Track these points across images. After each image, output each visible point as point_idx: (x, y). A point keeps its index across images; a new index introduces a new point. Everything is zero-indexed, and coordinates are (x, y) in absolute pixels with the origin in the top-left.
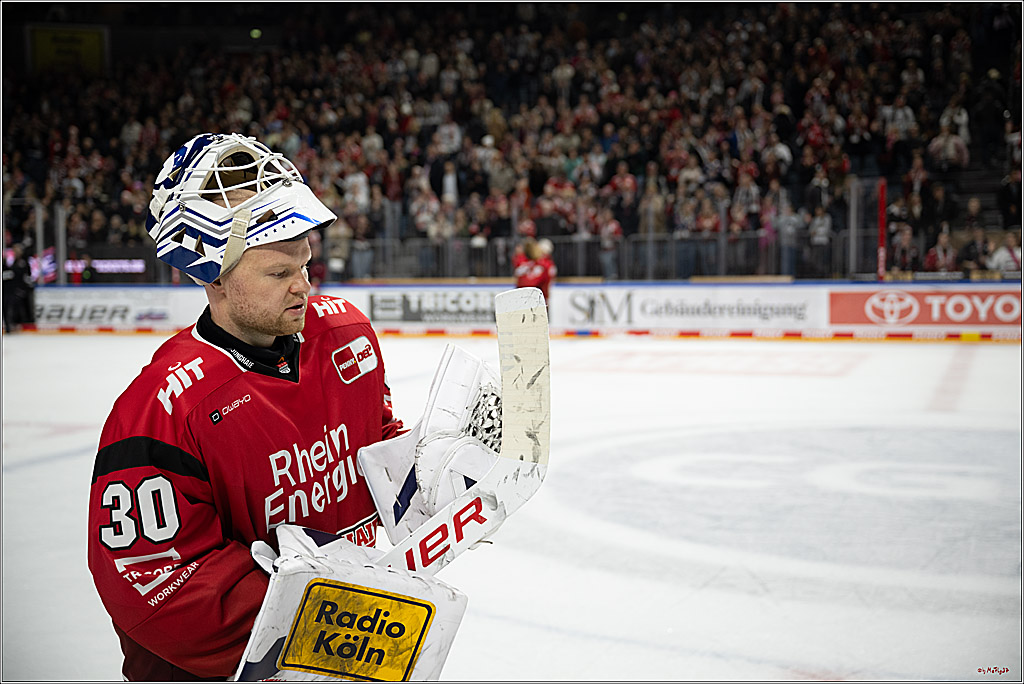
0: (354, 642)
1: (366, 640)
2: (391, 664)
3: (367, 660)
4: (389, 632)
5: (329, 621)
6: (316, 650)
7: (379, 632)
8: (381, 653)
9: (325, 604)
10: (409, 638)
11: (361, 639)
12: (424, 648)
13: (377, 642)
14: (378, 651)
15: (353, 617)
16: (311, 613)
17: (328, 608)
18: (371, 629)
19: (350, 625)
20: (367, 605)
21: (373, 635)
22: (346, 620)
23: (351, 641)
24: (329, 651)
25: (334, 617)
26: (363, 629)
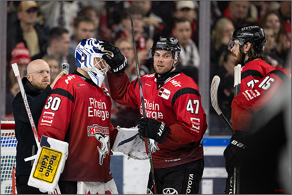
0: (45, 165)
1: (46, 168)
2: (39, 174)
3: (41, 168)
4: (47, 173)
5: (51, 159)
6: (45, 156)
7: (47, 171)
8: (42, 171)
9: (56, 157)
10: (45, 178)
11: (46, 166)
12: (42, 181)
13: (45, 170)
14: (43, 170)
15: (52, 164)
16: (54, 154)
17: (55, 158)
18: (48, 168)
19: (50, 164)
20: (54, 167)
21: (47, 169)
22: (51, 162)
23: (46, 164)
24: (44, 159)
25: (52, 160)
26: (48, 167)
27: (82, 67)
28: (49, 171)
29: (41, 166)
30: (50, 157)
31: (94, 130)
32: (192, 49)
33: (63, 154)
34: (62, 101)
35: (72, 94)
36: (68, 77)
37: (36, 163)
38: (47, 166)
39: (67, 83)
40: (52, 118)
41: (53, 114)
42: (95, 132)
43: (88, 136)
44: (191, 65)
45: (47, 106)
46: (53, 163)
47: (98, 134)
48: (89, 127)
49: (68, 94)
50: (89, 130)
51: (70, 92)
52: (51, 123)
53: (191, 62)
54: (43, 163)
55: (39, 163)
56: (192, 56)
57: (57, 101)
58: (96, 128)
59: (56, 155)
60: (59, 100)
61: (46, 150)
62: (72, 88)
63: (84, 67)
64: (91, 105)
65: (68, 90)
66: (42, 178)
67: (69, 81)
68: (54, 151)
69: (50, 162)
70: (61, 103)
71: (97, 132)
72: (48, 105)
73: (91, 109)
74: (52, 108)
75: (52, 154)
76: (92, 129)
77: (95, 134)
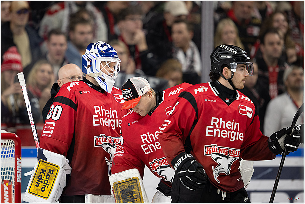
27: (88, 73)
28: (46, 186)
29: (38, 181)
30: (47, 171)
31: (101, 140)
32: (193, 53)
33: (60, 168)
34: (64, 110)
35: (74, 101)
36: (70, 84)
37: (33, 177)
38: (44, 180)
39: (69, 90)
40: (53, 128)
41: (54, 124)
42: (102, 142)
43: (95, 146)
44: (192, 70)
45: (49, 116)
46: (49, 177)
47: (106, 144)
48: (95, 137)
49: (69, 101)
50: (95, 140)
51: (72, 100)
52: (52, 133)
53: (191, 67)
54: (40, 177)
55: (35, 178)
56: (192, 61)
57: (58, 109)
58: (103, 138)
59: (53, 169)
60: (61, 109)
61: (43, 163)
62: (74, 95)
63: (90, 73)
64: (96, 113)
65: (70, 98)
66: (38, 193)
67: (71, 88)
68: (51, 165)
69: (47, 176)
70: (63, 112)
71: (105, 143)
72: (49, 114)
73: (96, 118)
74: (54, 118)
75: (49, 167)
76: (99, 139)
77: (102, 144)
